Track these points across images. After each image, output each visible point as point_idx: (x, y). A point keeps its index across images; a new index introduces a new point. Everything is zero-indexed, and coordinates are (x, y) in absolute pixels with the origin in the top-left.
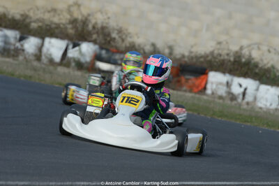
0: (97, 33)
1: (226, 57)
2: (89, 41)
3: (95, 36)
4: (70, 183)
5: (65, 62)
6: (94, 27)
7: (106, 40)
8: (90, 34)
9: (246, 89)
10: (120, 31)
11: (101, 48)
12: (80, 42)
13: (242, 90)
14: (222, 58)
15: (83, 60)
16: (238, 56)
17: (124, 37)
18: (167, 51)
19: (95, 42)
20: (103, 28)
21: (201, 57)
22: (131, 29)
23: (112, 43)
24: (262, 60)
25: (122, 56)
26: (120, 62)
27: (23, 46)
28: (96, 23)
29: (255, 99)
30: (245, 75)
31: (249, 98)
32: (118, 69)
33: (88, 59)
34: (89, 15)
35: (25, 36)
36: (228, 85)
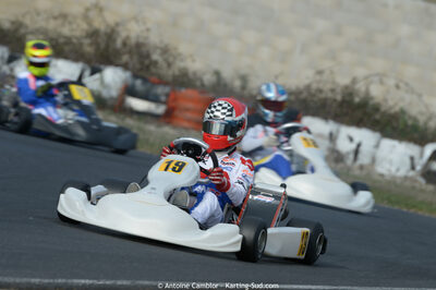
0: (130, 52)
1: (330, 95)
2: (117, 65)
3: (125, 58)
4: (64, 281)
6: (124, 44)
7: (142, 63)
8: (118, 53)
9: (359, 145)
10: (165, 51)
11: (135, 76)
12: (102, 67)
13: (353, 146)
14: (322, 96)
15: (105, 94)
16: (349, 93)
17: (171, 59)
18: (237, 84)
19: (125, 67)
20: (139, 45)
22: (183, 48)
23: (153, 70)
24: (386, 100)
25: (167, 89)
26: (163, 98)
27: (12, 70)
28: (128, 38)
29: (374, 160)
30: (359, 123)
31: (364, 159)
32: (161, 109)
33: (114, 93)
34: (117, 24)
35: (17, 55)
36: (332, 137)
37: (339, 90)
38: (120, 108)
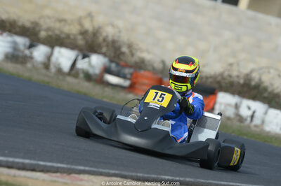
0: (107, 46)
1: (236, 79)
2: (99, 53)
5: (73, 72)
6: (104, 40)
7: (115, 53)
8: (100, 46)
9: (254, 112)
10: (130, 46)
11: (111, 61)
12: (90, 53)
13: (250, 113)
14: (232, 80)
15: (91, 71)
16: (248, 78)
17: (134, 51)
19: (105, 55)
20: (114, 42)
21: (211, 77)
23: (122, 57)
24: (272, 85)
25: (131, 70)
26: (129, 76)
27: (31, 53)
28: (107, 36)
29: (263, 122)
30: (254, 98)
31: (257, 121)
32: (127, 83)
33: (97, 71)
34: (100, 28)
35: (35, 43)
36: (237, 107)
37: (242, 76)
38: (100, 81)
